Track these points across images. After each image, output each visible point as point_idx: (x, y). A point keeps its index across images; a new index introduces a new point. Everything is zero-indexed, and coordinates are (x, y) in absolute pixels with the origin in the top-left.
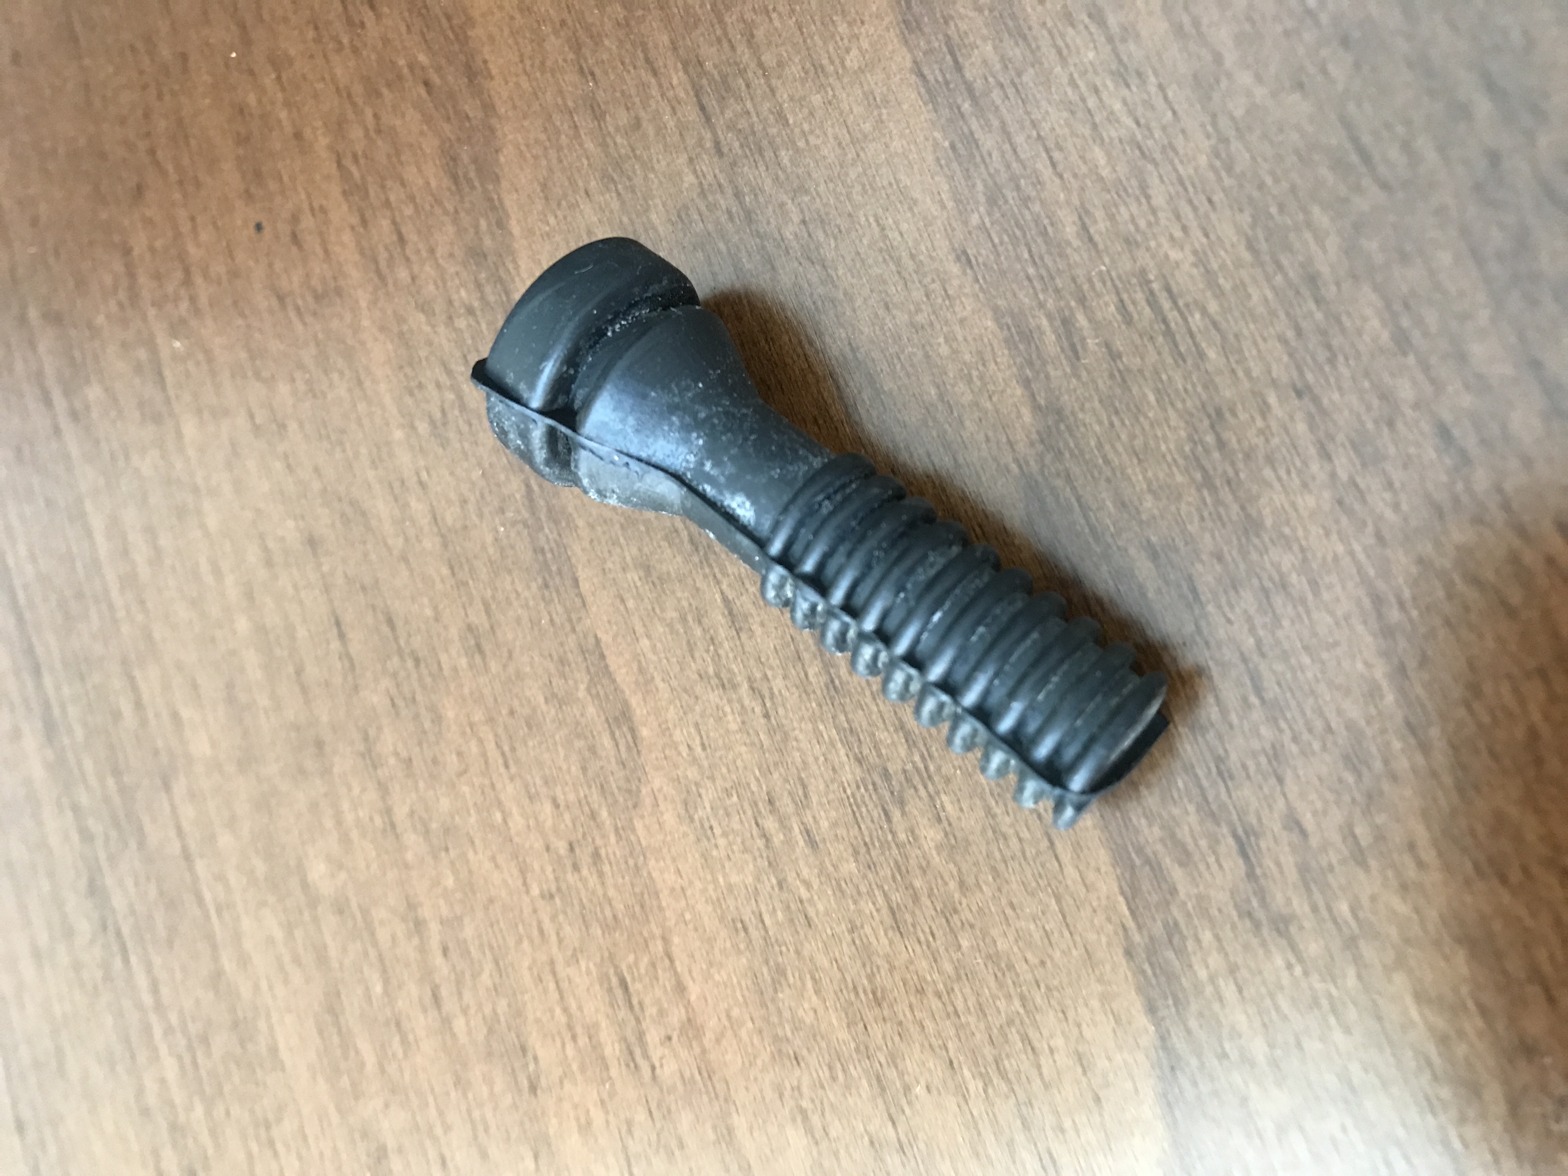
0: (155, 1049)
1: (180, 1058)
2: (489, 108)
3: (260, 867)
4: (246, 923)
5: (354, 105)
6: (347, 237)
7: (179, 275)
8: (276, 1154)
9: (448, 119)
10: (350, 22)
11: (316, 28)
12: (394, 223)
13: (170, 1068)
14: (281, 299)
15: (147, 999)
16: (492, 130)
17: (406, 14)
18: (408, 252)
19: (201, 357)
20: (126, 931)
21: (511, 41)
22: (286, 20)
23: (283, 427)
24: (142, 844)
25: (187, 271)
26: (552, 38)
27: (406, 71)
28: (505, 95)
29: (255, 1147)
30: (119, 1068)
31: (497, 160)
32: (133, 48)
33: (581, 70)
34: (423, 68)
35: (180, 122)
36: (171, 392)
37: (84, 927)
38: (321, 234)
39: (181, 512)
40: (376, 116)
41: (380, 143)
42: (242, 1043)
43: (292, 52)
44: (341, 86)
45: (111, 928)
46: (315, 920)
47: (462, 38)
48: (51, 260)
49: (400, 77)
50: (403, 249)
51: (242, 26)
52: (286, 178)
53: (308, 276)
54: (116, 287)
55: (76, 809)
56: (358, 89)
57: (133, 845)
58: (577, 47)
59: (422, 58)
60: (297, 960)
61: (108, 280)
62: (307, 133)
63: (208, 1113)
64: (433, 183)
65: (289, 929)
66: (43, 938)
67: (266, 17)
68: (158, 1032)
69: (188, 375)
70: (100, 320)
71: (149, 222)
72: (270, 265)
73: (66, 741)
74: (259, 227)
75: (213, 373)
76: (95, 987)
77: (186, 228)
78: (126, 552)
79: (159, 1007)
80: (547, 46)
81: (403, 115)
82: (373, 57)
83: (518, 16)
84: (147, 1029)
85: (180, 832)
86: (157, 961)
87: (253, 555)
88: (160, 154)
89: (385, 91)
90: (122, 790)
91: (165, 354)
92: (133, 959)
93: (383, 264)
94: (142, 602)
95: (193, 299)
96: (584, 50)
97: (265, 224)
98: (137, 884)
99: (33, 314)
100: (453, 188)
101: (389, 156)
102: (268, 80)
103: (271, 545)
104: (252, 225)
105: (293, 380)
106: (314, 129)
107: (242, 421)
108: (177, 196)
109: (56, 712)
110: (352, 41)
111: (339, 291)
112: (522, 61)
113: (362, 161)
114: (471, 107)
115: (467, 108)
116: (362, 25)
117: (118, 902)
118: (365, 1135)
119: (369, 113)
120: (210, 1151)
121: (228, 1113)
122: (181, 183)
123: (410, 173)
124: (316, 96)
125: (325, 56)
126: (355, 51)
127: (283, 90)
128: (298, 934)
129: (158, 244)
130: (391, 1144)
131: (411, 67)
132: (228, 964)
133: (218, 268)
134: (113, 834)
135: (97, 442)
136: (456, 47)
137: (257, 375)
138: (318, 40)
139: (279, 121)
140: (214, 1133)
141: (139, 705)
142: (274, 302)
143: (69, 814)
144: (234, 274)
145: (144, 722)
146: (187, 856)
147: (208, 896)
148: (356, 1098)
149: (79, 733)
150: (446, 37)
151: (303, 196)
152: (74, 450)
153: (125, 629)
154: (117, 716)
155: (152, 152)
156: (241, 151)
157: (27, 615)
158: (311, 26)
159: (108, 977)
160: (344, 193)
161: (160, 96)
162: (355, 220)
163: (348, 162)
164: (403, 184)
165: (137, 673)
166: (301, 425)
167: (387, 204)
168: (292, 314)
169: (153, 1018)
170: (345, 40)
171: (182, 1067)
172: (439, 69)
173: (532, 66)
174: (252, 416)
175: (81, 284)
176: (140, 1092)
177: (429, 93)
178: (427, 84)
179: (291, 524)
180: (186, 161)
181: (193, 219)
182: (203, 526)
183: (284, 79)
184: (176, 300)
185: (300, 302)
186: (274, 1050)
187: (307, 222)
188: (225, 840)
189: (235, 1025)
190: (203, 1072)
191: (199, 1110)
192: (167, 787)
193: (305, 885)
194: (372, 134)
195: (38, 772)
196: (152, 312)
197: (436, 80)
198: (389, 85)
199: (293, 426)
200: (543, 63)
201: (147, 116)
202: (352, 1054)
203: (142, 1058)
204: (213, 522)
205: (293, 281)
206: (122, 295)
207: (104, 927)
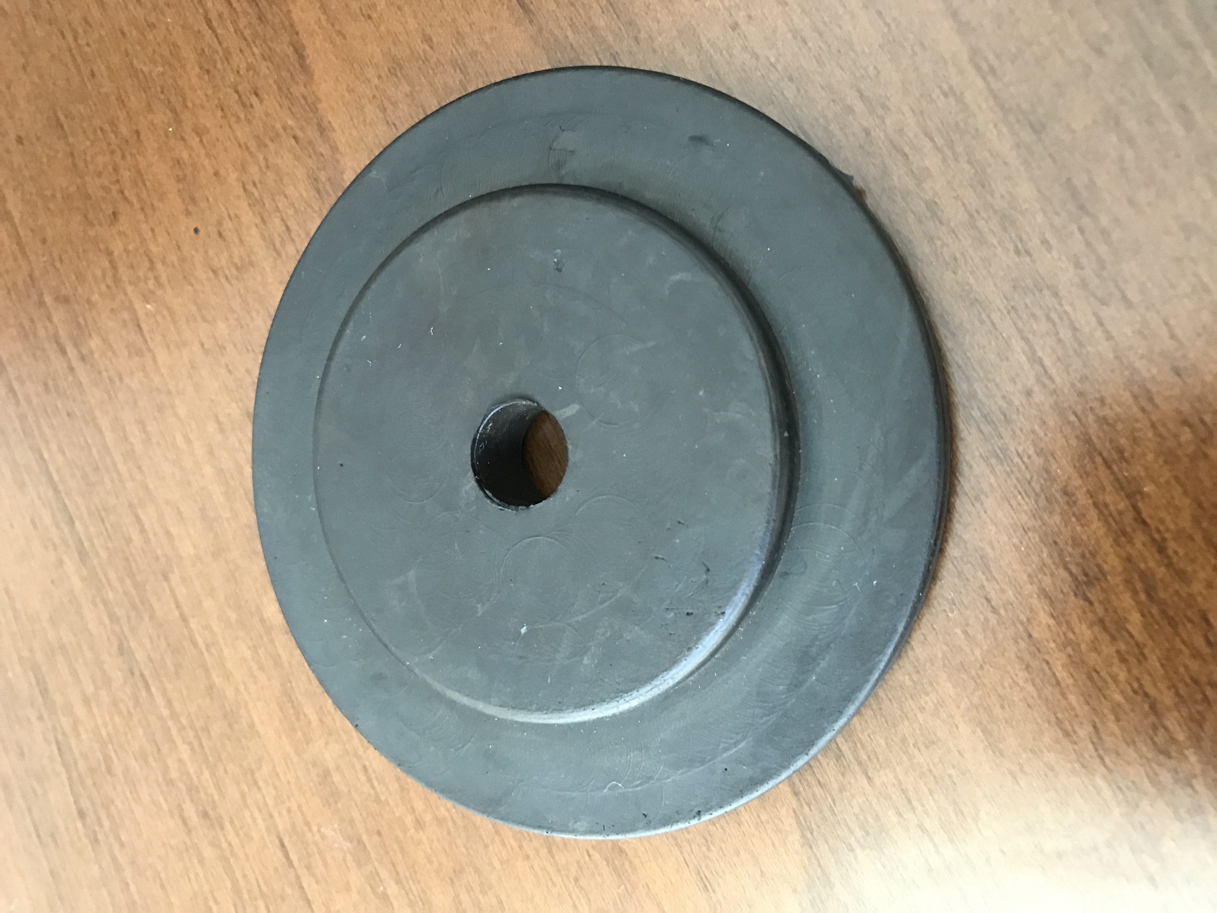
0: (173, 742)
1: (190, 744)
2: (334, 148)
3: (233, 616)
4: (226, 652)
5: (251, 153)
6: (254, 231)
7: (147, 264)
8: (259, 789)
9: (310, 157)
10: (244, 105)
11: (222, 110)
12: (283, 220)
13: (184, 751)
14: (215, 272)
15: (166, 712)
16: (338, 161)
17: (279, 98)
18: (293, 236)
19: (165, 312)
20: (147, 673)
21: (344, 109)
22: (202, 107)
23: (223, 348)
24: (152, 617)
25: (151, 261)
26: (369, 105)
27: (281, 131)
28: (343, 141)
29: (245, 788)
30: (151, 760)
31: (342, 178)
32: (102, 129)
33: (388, 123)
34: (292, 128)
35: (139, 172)
36: (148, 337)
37: (117, 676)
38: (237, 231)
39: (160, 409)
40: (266, 159)
41: (269, 173)
42: (230, 725)
43: (208, 125)
44: (242, 143)
45: (137, 673)
46: (272, 641)
47: (315, 110)
48: (58, 264)
49: (278, 135)
50: (290, 235)
51: (174, 111)
52: (211, 200)
53: (231, 257)
54: (104, 277)
55: (105, 602)
56: (252, 145)
57: (147, 618)
58: (384, 110)
59: (290, 122)
60: (262, 668)
61: (99, 273)
62: (222, 172)
63: (213, 775)
64: (305, 194)
65: (254, 649)
66: (90, 689)
67: (190, 105)
68: (174, 732)
69: (158, 323)
70: (95, 297)
71: (122, 234)
72: (206, 252)
73: (95, 562)
74: (196, 231)
75: (174, 322)
76: (129, 712)
77: (148, 235)
78: (126, 439)
79: (174, 716)
80: (366, 110)
81: (282, 157)
82: (260, 125)
83: (346, 94)
84: (167, 731)
85: (178, 606)
86: (169, 686)
87: (211, 427)
88: (126, 192)
89: (270, 144)
90: (136, 585)
91: (141, 313)
92: (153, 689)
93: (278, 245)
94: (140, 468)
95: (157, 278)
96: (388, 111)
97: (200, 228)
98: (152, 642)
99: (48, 299)
100: (317, 196)
101: (275, 181)
102: (194, 141)
103: (222, 419)
104: (192, 230)
105: (227, 319)
106: (227, 169)
107: (196, 348)
108: (141, 217)
109: (86, 544)
110: (246, 116)
111: (251, 264)
112: (352, 120)
113: (258, 185)
114: (323, 149)
115: (321, 150)
116: (252, 106)
117: (140, 655)
118: (314, 764)
119: (261, 157)
120: (216, 797)
121: (226, 771)
122: (142, 209)
123: (290, 191)
124: (226, 150)
125: (230, 126)
126: (249, 122)
127: (204, 147)
128: (261, 651)
129: (131, 247)
130: (331, 766)
131: (284, 128)
132: (217, 679)
133: (173, 258)
134: (133, 614)
135: (100, 373)
136: (311, 115)
137: (204, 319)
138: (224, 117)
139: (204, 167)
140: (217, 786)
141: (143, 531)
142: (211, 274)
143: (101, 607)
144: (183, 260)
145: (147, 541)
146: (184, 619)
147: (200, 641)
148: (308, 743)
149: (104, 554)
150: (304, 110)
151: (223, 209)
152: (84, 379)
153: (129, 485)
154: (129, 541)
155: (122, 192)
156: (181, 186)
157: (61, 487)
158: (220, 109)
159: (137, 703)
160: (249, 205)
161: (123, 157)
162: (258, 220)
163: (250, 187)
164: (286, 197)
165: (140, 512)
166: (235, 345)
167: (277, 209)
168: (223, 280)
169: (170, 723)
170: (242, 116)
171: (193, 750)
172: (302, 128)
173: (358, 122)
174: (202, 345)
175: (80, 277)
176: (166, 770)
177: (297, 142)
178: (295, 137)
179: (234, 405)
180: (144, 195)
181: (152, 230)
182: (176, 415)
183: (205, 141)
184: (146, 279)
185: (227, 272)
186: (252, 726)
187: (228, 225)
188: (208, 604)
189: (225, 716)
190: (207, 750)
191: (207, 774)
192: (166, 578)
193: (262, 620)
194: (264, 169)
195: (77, 584)
196: (130, 289)
197: (300, 134)
198: (272, 140)
199: (230, 347)
200: (364, 121)
201: (116, 170)
202: (302, 717)
203: (165, 749)
204: (182, 411)
205: (222, 261)
206: (109, 281)
207: (132, 673)
